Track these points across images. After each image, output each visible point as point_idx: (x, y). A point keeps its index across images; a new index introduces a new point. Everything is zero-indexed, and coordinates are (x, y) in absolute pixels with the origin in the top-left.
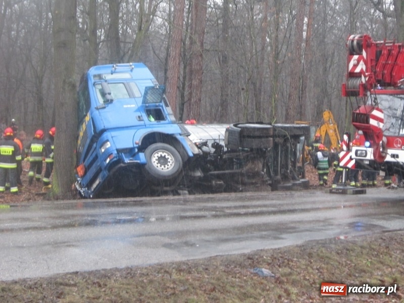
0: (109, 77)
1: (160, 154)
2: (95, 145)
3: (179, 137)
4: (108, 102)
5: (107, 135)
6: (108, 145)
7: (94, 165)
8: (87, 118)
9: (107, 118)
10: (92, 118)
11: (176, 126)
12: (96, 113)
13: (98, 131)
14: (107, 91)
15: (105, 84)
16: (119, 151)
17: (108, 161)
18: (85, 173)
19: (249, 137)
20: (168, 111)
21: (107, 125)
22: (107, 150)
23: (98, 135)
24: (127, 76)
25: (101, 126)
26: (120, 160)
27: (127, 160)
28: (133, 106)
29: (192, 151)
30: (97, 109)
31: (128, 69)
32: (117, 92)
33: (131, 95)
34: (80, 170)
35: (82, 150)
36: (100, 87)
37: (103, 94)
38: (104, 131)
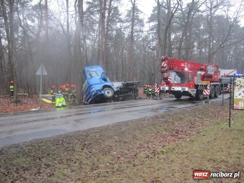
0: (91, 70)
1: (107, 91)
2: (89, 89)
3: (111, 86)
4: (92, 77)
5: (93, 86)
6: (93, 89)
7: (89, 95)
8: (86, 82)
9: (92, 81)
10: (88, 82)
11: (111, 83)
12: (89, 80)
13: (90, 85)
14: (91, 74)
15: (90, 72)
16: (97, 90)
17: (93, 93)
18: (86, 97)
19: (129, 85)
20: (108, 79)
21: (92, 84)
22: (93, 90)
23: (90, 87)
24: (95, 69)
25: (91, 84)
26: (97, 93)
27: (99, 93)
28: (99, 78)
29: (115, 90)
30: (89, 79)
31: (96, 67)
32: (94, 74)
33: (97, 75)
34: (84, 97)
35: (85, 91)
36: (89, 73)
37: (90, 75)
38: (92, 85)
